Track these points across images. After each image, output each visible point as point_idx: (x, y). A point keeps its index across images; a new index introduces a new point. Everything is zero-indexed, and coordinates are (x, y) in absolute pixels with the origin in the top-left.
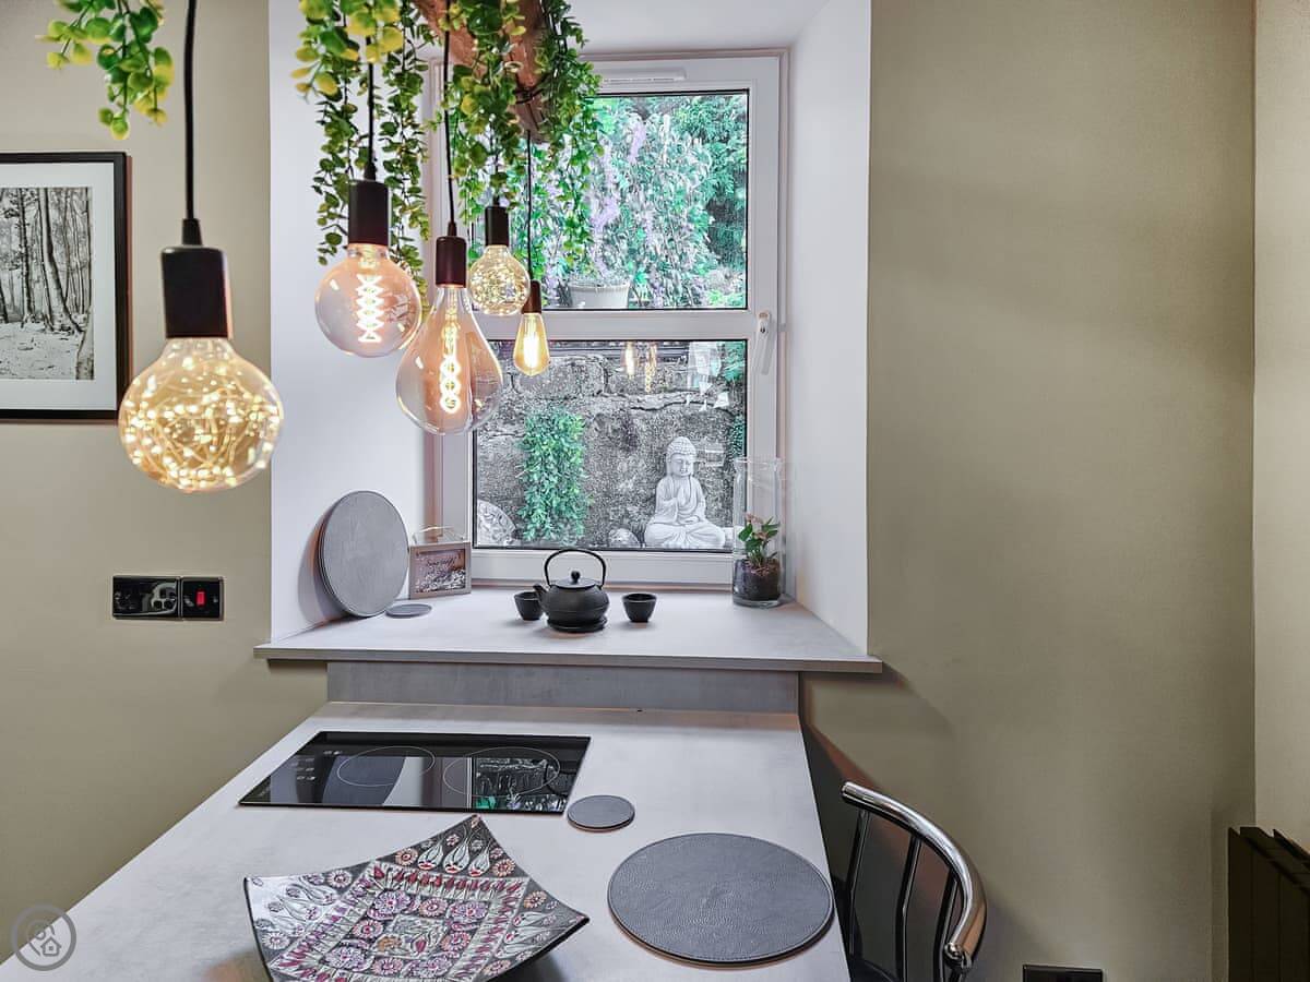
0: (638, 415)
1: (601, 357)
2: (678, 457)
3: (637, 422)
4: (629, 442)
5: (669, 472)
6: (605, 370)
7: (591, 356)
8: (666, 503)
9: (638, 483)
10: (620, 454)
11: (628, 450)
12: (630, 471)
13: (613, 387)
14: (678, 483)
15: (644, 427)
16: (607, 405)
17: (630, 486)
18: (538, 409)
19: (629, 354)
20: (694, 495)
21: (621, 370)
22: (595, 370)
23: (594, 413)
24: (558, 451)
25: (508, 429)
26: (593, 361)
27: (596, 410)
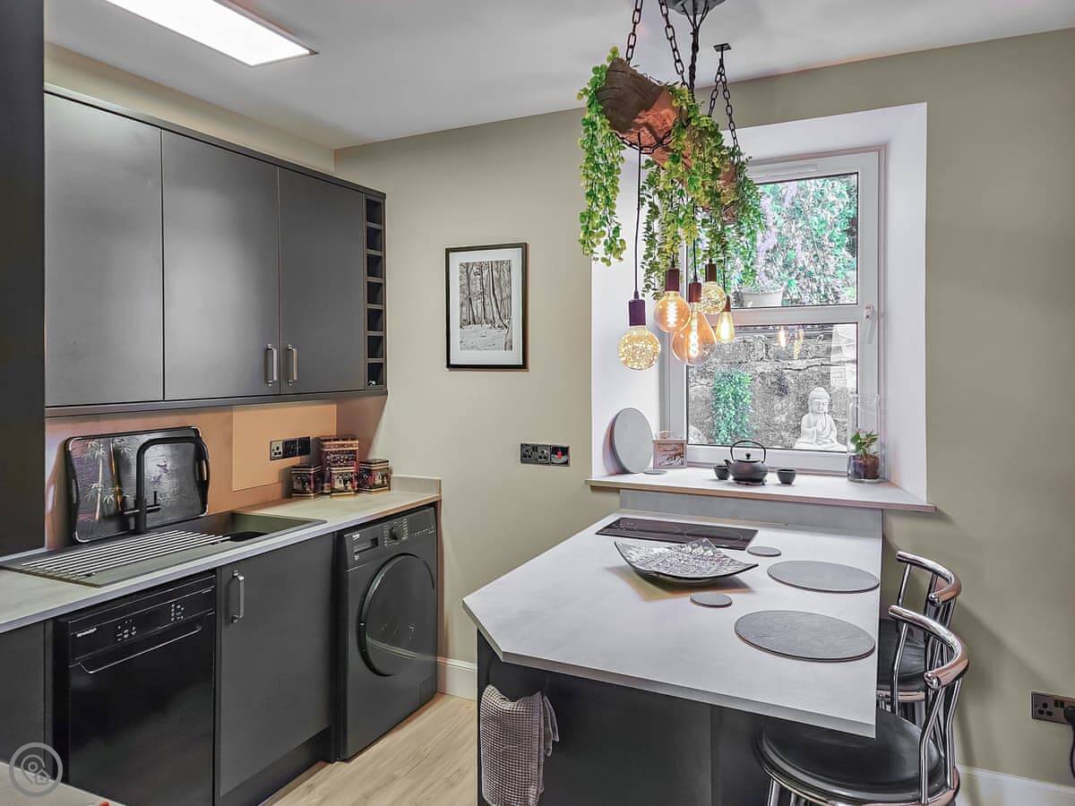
0: (788, 373)
1: (763, 337)
2: (816, 400)
3: (788, 378)
4: (783, 390)
5: (810, 409)
6: (766, 345)
7: (756, 336)
8: (808, 430)
9: (789, 417)
10: (776, 398)
11: (782, 395)
12: (783, 410)
13: (771, 355)
14: (817, 417)
15: (792, 381)
16: (767, 367)
17: (784, 419)
18: (723, 369)
19: (782, 335)
20: (828, 426)
21: (777, 344)
22: (759, 345)
23: (759, 372)
24: (735, 395)
25: (703, 381)
26: (757, 339)
27: (760, 370)
